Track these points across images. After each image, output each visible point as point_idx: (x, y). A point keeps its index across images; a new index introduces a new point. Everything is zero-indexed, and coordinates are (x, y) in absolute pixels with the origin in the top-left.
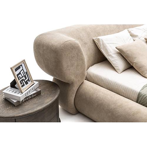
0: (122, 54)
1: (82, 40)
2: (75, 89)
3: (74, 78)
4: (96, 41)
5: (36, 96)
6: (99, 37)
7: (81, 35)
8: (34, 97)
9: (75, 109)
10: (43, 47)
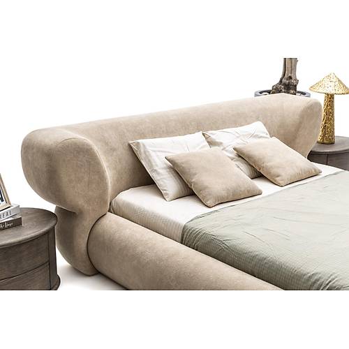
0: (177, 170)
1: (107, 144)
2: (87, 223)
3: (83, 204)
4: (134, 147)
5: (12, 227)
6: (139, 141)
7: (106, 135)
8: (9, 227)
9: (88, 263)
10: (33, 149)
